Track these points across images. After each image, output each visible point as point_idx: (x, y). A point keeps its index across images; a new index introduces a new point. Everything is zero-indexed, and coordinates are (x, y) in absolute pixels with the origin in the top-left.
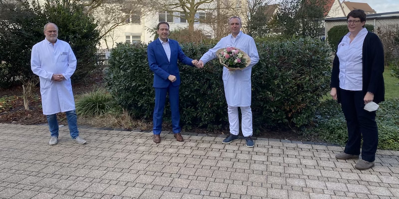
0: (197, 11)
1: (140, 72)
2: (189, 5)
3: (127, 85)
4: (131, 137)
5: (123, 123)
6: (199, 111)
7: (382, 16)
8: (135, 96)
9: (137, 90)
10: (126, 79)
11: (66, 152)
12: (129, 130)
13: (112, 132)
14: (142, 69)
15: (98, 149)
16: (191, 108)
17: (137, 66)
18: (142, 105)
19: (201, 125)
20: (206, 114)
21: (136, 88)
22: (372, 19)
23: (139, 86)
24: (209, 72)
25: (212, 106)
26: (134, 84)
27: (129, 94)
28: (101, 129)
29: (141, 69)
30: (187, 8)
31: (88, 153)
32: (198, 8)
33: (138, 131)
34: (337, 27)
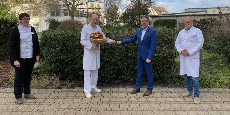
0: (76, 10)
1: (67, 49)
2: (71, 6)
3: (58, 58)
4: (64, 92)
5: (54, 83)
6: (106, 72)
7: (177, 15)
8: (63, 65)
9: (64, 61)
10: (56, 54)
11: (23, 108)
12: (60, 88)
13: (48, 90)
14: (69, 47)
15: (46, 104)
16: (101, 71)
17: (65, 46)
18: (68, 71)
19: (107, 81)
20: (111, 74)
21: (64, 60)
22: (175, 16)
23: (66, 58)
24: (112, 48)
25: (114, 69)
26: (62, 58)
27: (58, 64)
28: (40, 88)
29: (67, 48)
30: (71, 7)
31: (39, 108)
32: (77, 8)
33: (67, 88)
34: (158, 20)
